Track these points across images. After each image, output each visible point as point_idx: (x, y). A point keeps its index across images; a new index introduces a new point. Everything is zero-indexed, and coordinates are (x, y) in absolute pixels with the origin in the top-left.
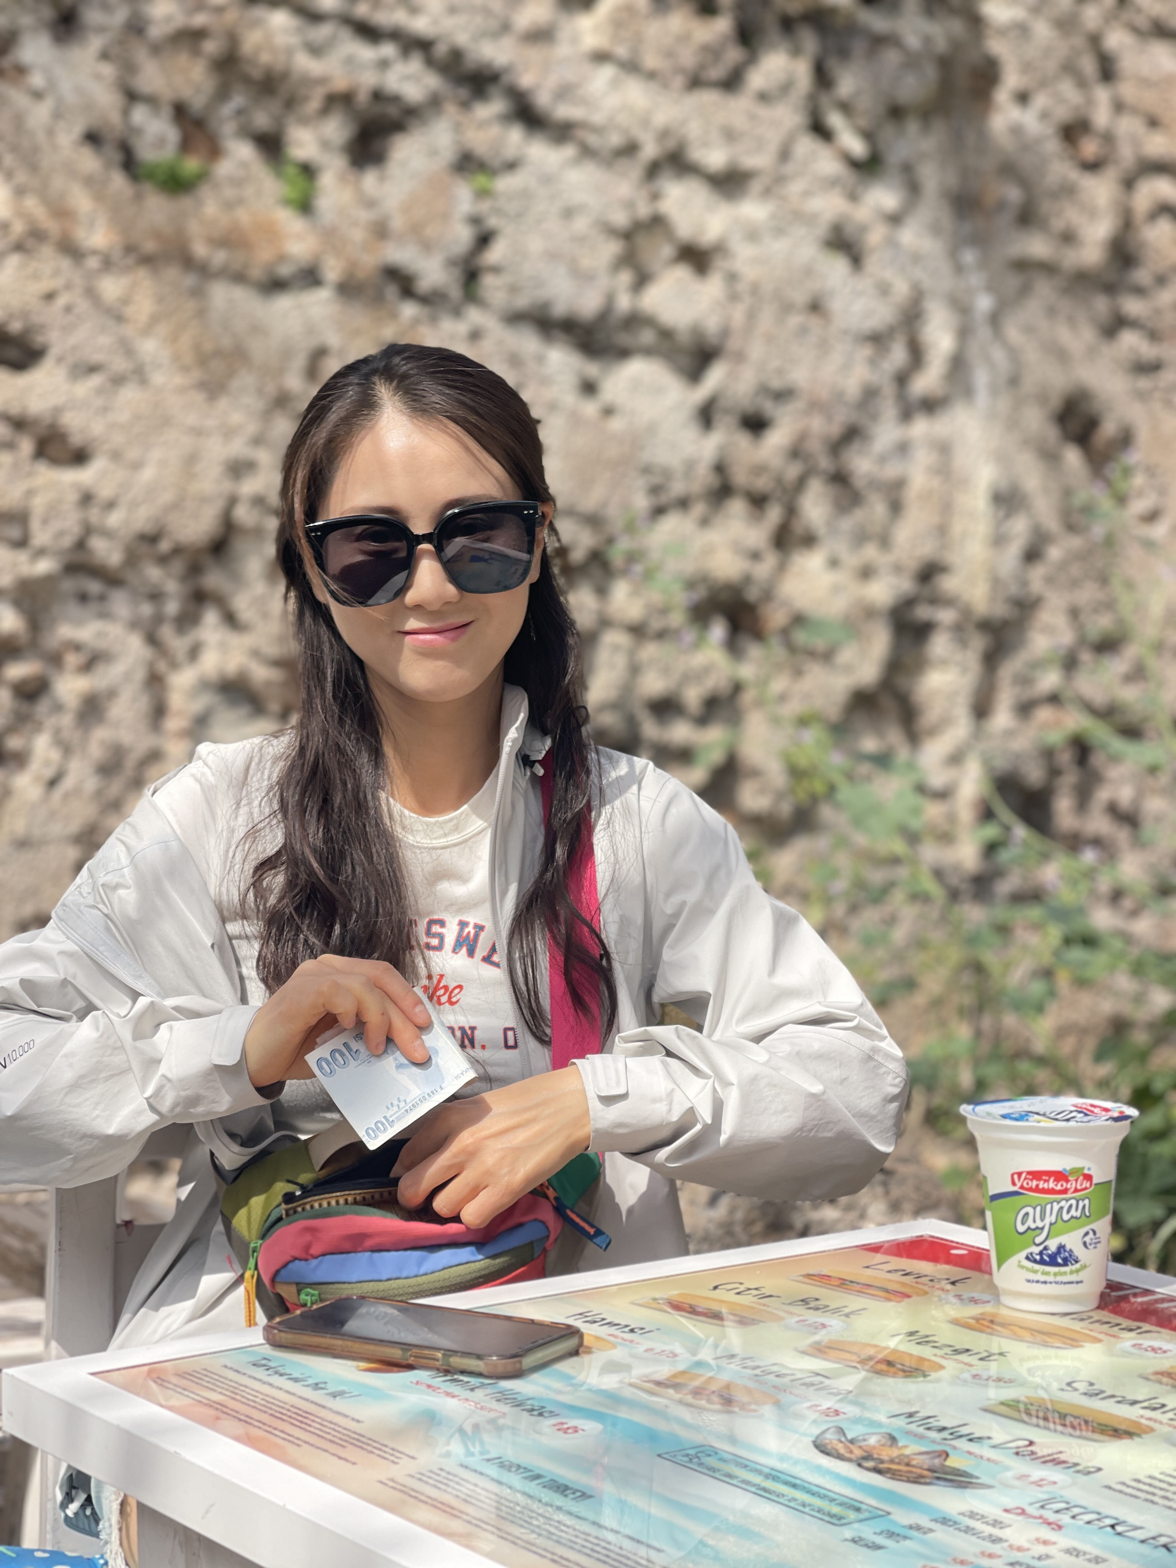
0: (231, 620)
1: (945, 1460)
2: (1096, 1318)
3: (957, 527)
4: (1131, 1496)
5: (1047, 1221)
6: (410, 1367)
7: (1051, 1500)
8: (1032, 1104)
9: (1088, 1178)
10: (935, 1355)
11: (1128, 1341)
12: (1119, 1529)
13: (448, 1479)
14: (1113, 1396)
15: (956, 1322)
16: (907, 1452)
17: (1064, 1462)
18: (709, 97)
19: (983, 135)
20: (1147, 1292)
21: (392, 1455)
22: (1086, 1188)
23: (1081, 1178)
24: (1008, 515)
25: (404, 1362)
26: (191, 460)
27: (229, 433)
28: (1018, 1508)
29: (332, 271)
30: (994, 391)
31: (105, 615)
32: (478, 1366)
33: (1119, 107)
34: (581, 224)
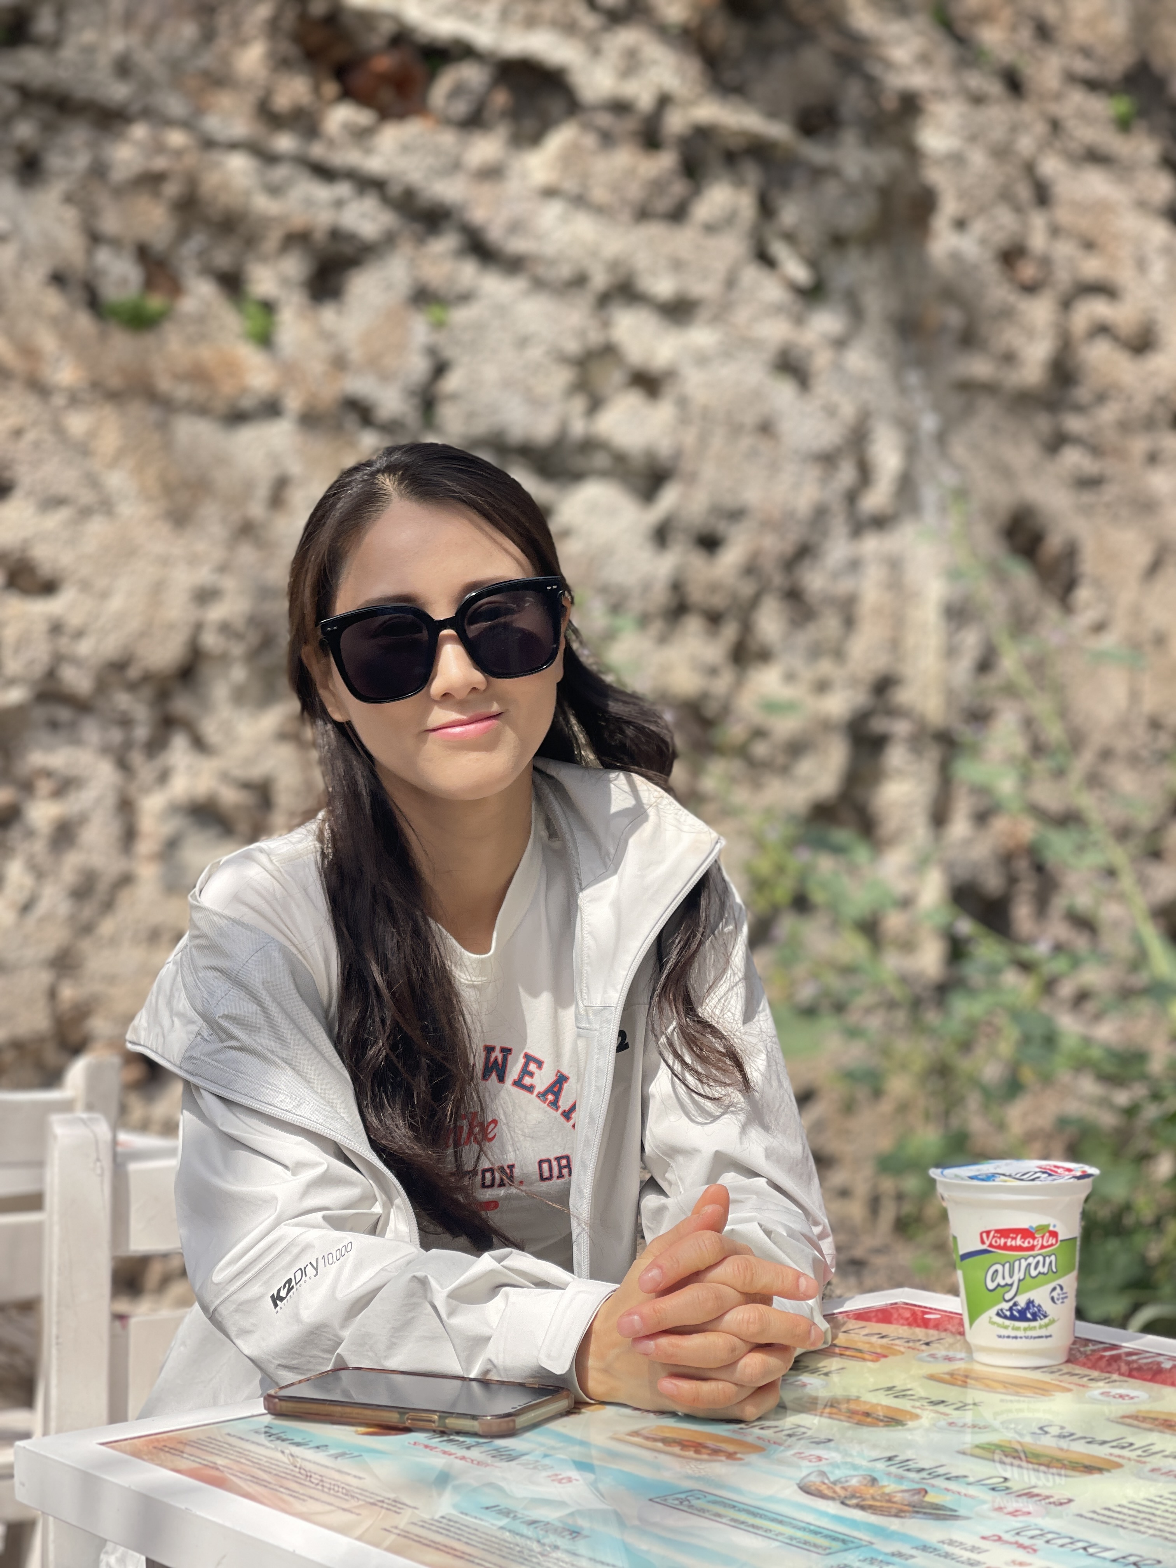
0: (199, 744)
1: (924, 1496)
2: (1065, 1371)
3: (911, 640)
4: (1103, 1522)
5: (1016, 1278)
6: (407, 1430)
7: (1026, 1528)
8: (998, 1167)
9: (1054, 1234)
10: (913, 1407)
11: (1098, 1389)
12: (1091, 1550)
13: (448, 1525)
14: (1084, 1438)
15: (932, 1378)
16: (887, 1490)
17: (1037, 1495)
18: (655, 230)
19: (923, 264)
20: (1114, 1347)
21: (394, 1506)
22: (1052, 1245)
23: (1047, 1235)
24: (959, 628)
25: (401, 1425)
26: (158, 589)
27: (193, 561)
28: (994, 1535)
29: (293, 403)
30: (943, 510)
31: (76, 741)
32: (473, 1426)
33: (1055, 231)
34: (535, 353)
